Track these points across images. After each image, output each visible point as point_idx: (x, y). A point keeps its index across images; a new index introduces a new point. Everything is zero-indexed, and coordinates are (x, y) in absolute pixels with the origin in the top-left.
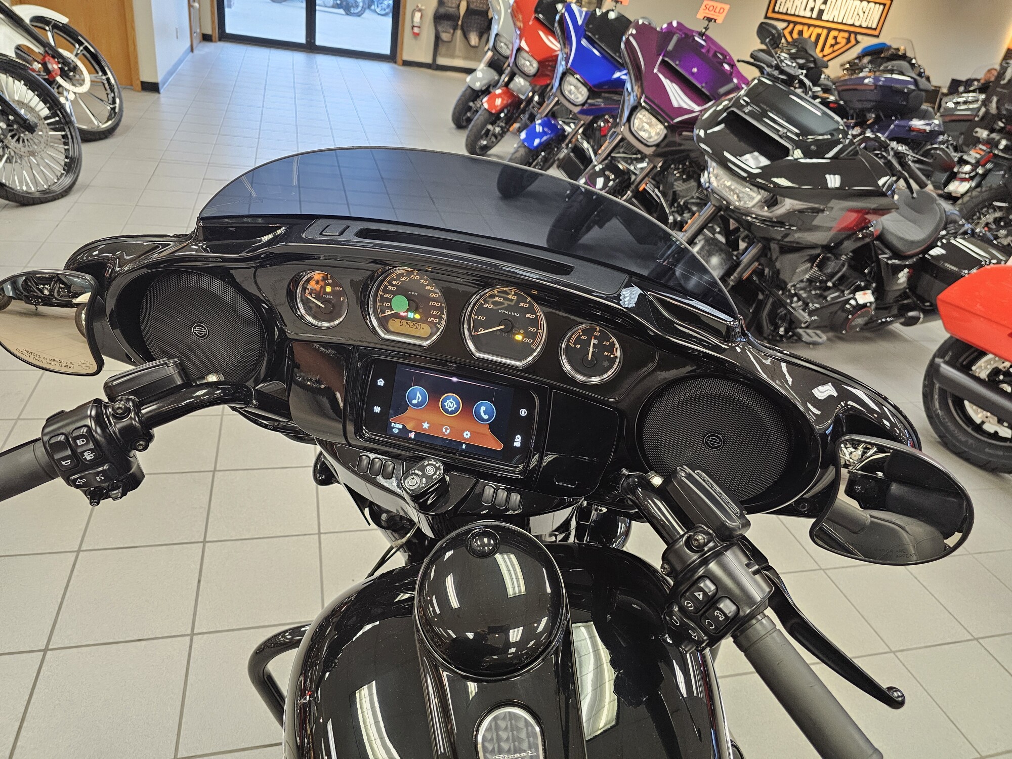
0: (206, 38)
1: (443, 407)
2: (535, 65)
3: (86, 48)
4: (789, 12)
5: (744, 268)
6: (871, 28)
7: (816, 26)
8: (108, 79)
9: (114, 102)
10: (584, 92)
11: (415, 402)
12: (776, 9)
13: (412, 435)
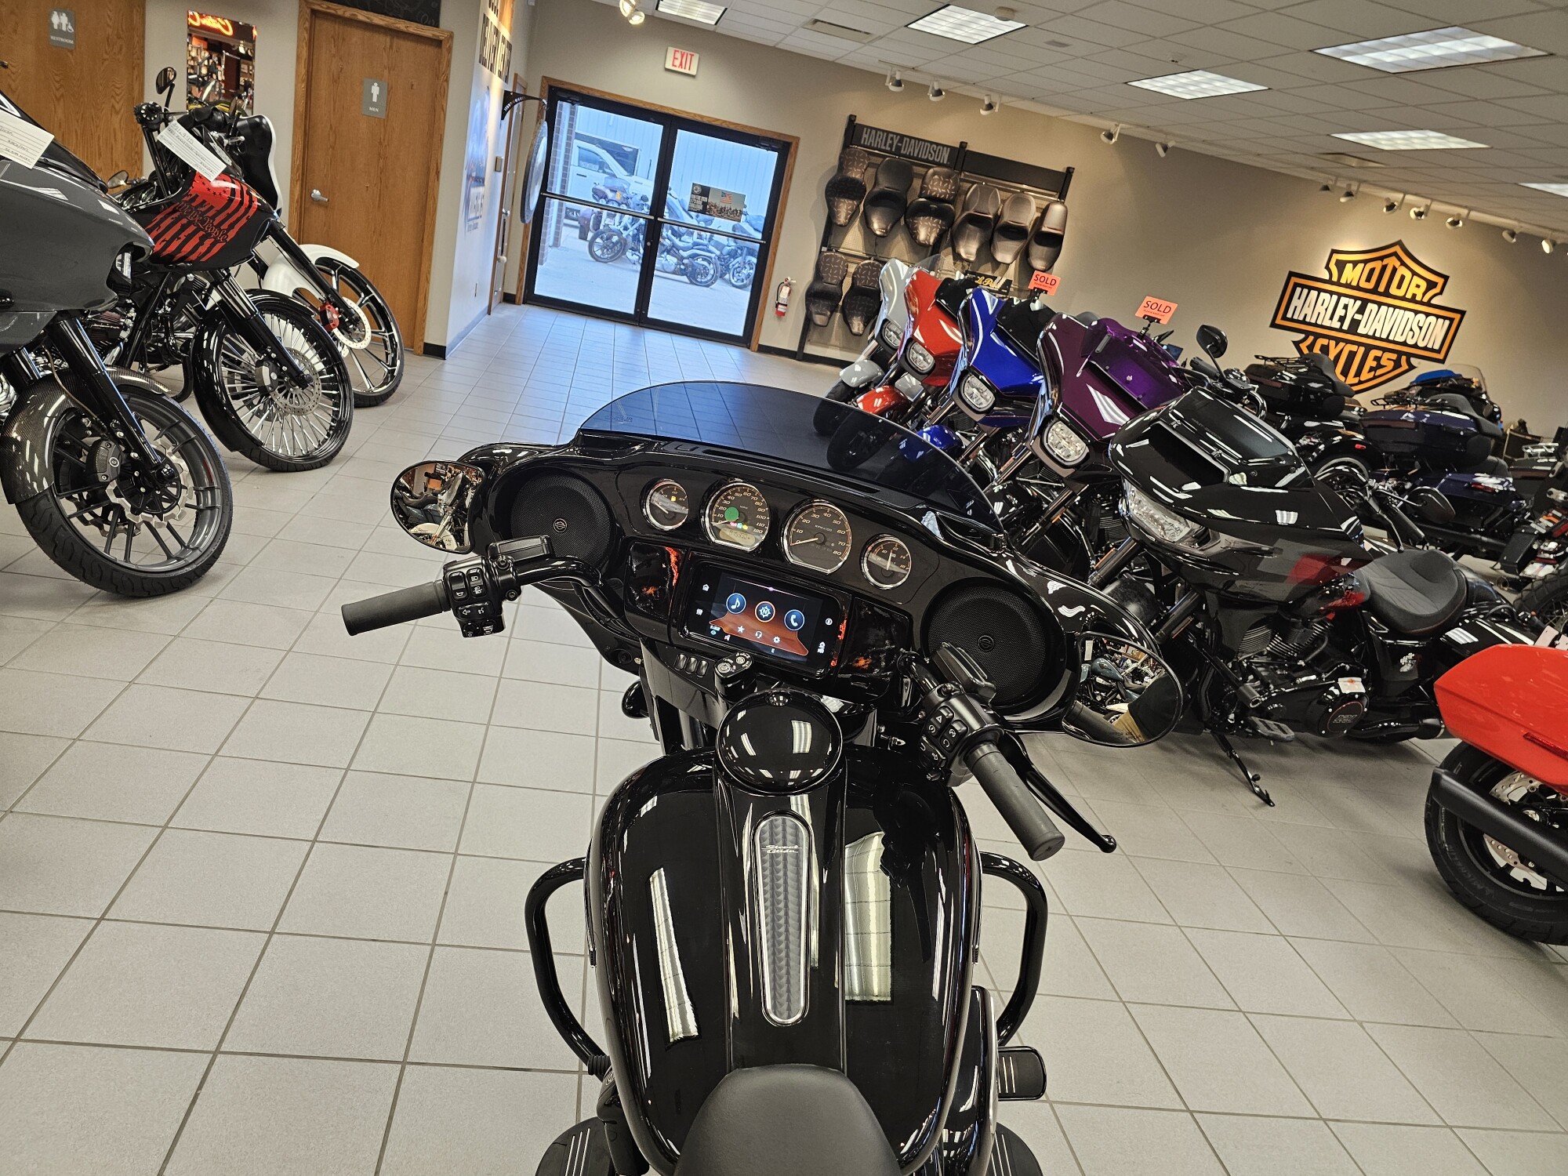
1: (758, 613)
2: (931, 360)
3: (373, 299)
4: (1307, 320)
5: (1174, 622)
6: (1432, 350)
7: (1348, 342)
8: (392, 337)
9: (394, 364)
10: (990, 396)
11: (733, 607)
12: (1289, 315)
13: (727, 638)
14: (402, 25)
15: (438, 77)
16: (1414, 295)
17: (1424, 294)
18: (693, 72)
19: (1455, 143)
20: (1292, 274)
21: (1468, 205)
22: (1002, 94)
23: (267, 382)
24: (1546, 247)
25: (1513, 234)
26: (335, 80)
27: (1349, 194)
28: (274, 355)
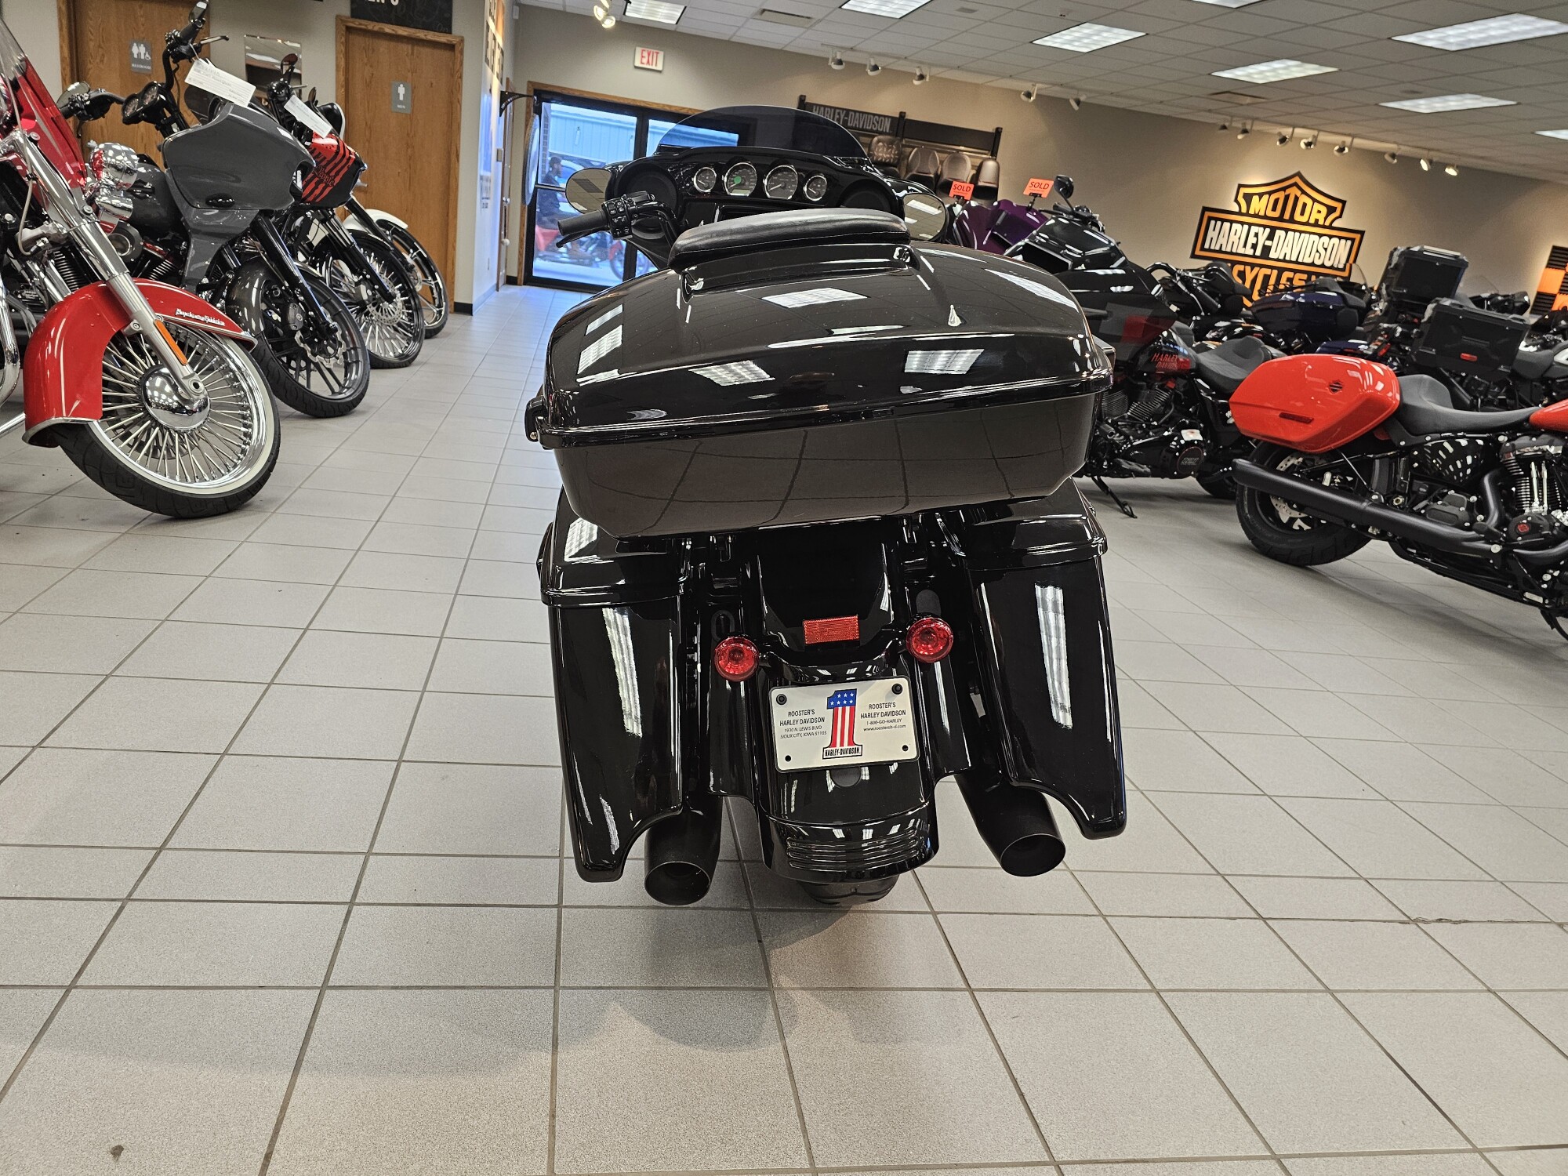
0: (511, 281)
4: (1223, 249)
8: (437, 284)
12: (1206, 246)
14: (421, 34)
15: (452, 76)
16: (1317, 220)
17: (1325, 219)
18: (659, 67)
19: (1312, 70)
20: (1205, 209)
21: (1352, 132)
22: (931, 65)
23: (365, 297)
24: (1424, 165)
25: (1393, 156)
26: (368, 85)
27: (1245, 131)
28: (368, 276)
